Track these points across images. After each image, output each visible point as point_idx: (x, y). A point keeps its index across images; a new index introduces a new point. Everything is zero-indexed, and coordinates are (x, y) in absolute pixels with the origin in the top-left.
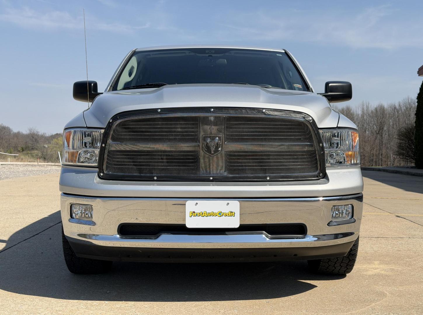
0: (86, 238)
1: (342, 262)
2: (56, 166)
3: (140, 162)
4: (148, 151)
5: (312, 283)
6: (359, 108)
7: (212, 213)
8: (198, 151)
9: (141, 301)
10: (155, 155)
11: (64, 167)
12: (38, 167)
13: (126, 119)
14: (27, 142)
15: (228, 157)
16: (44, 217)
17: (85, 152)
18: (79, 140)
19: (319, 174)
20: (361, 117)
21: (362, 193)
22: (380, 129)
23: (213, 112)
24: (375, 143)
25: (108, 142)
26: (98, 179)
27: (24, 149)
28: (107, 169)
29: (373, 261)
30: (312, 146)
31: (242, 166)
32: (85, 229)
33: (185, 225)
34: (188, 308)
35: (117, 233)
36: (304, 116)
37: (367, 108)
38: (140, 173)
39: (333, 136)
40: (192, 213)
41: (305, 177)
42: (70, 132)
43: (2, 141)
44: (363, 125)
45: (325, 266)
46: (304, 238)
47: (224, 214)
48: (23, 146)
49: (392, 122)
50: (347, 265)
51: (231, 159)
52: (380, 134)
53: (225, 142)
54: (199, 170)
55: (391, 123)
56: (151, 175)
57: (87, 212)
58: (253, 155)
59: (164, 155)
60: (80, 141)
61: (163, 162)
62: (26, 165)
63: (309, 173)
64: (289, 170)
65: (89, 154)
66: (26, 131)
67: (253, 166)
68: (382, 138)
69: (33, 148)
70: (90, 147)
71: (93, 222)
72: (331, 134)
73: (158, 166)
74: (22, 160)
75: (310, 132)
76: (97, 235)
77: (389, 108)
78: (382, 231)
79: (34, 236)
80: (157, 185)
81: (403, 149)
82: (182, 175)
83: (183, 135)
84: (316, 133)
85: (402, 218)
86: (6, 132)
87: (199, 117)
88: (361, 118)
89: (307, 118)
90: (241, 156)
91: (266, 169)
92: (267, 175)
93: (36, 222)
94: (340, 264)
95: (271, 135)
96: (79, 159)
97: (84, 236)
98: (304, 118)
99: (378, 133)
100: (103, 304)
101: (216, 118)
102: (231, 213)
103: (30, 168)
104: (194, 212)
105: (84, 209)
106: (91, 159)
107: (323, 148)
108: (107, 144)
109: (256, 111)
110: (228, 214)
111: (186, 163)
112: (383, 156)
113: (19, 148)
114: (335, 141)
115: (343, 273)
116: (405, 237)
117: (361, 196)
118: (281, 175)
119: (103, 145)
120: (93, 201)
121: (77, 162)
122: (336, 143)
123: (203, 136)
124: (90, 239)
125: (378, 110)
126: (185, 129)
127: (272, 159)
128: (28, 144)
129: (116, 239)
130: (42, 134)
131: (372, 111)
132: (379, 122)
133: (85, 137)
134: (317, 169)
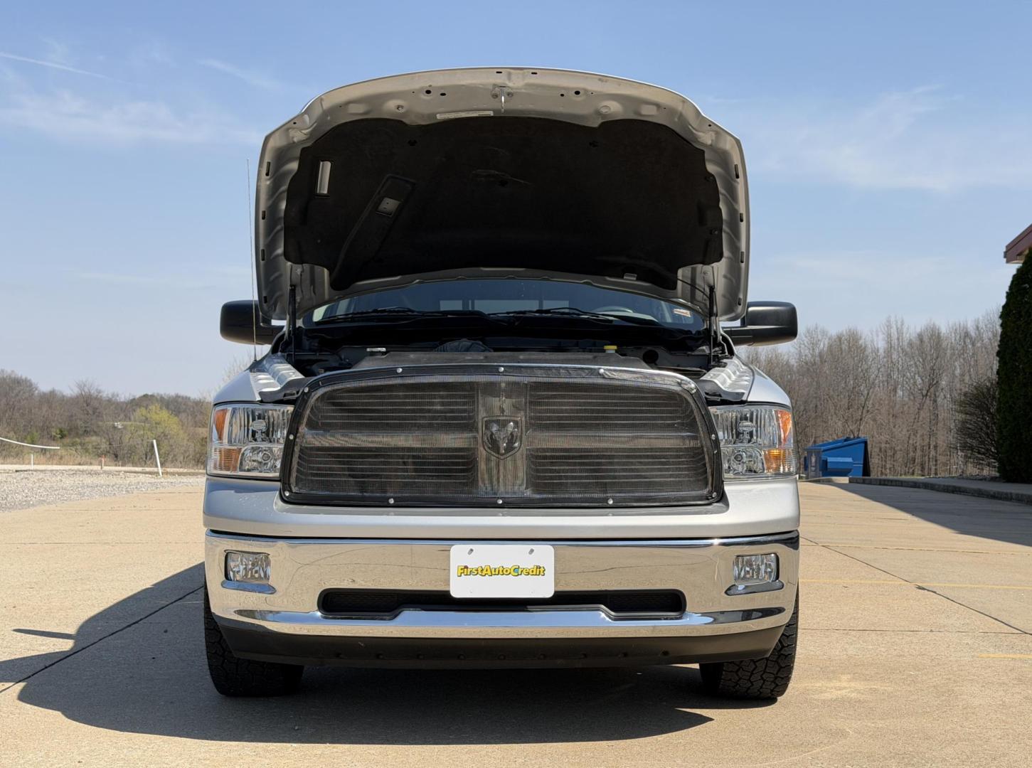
0: (254, 618)
1: (765, 672)
2: (147, 475)
3: (362, 470)
4: (378, 449)
5: (704, 714)
6: (880, 334)
7: (501, 569)
8: (474, 449)
9: (363, 743)
10: (390, 457)
11: (211, 480)
12: (105, 476)
13: (336, 387)
14: (72, 416)
15: (532, 460)
16: (144, 588)
17: (253, 450)
18: (241, 426)
19: (711, 492)
20: (883, 354)
21: (797, 530)
22: (930, 385)
23: (503, 374)
24: (919, 417)
25: (300, 430)
26: (281, 503)
27: (66, 433)
28: (297, 485)
29: (840, 675)
30: (695, 438)
31: (560, 478)
32: (252, 600)
33: (448, 592)
34: (453, 755)
35: (317, 608)
36: (679, 381)
37: (898, 333)
38: (362, 492)
39: (741, 419)
40: (462, 569)
41: (683, 499)
42: (224, 411)
43: (13, 414)
44: (890, 374)
45: (730, 680)
46: (680, 618)
47: (524, 571)
48: (63, 425)
49: (960, 369)
50: (776, 678)
51: (540, 464)
52: (930, 397)
53: (526, 432)
54: (477, 485)
55: (958, 372)
56: (383, 495)
57: (257, 568)
58: (581, 457)
59: (409, 457)
60: (242, 428)
61: (406, 470)
62: (75, 473)
63: (691, 492)
64: (650, 485)
65: (261, 455)
66: (72, 390)
67: (581, 478)
68: (936, 408)
69: (88, 429)
70: (263, 441)
71: (269, 585)
72: (739, 416)
73: (397, 477)
74: (61, 460)
75: (692, 411)
76: (278, 612)
77: (951, 332)
78: (876, 617)
79: (129, 626)
80: (396, 515)
81: (970, 436)
82: (443, 494)
83: (446, 418)
84: (703, 413)
85: (928, 590)
86: (22, 392)
87: (478, 383)
88: (884, 357)
89: (686, 384)
90: (557, 457)
91: (606, 483)
92: (609, 495)
93: (129, 598)
94: (761, 676)
95: (617, 418)
96: (241, 463)
97: (250, 613)
98: (679, 384)
99: (927, 395)
100: (287, 748)
101: (508, 384)
102: (538, 570)
103: (89, 480)
104: (466, 567)
105: (250, 563)
106: (265, 464)
107: (717, 442)
108: (298, 435)
109: (586, 371)
110: (533, 571)
111: (450, 471)
112: (940, 450)
113: (52, 430)
114: (745, 429)
115: (770, 695)
116: (923, 629)
117: (794, 536)
118: (637, 494)
119: (291, 437)
120: (270, 546)
121: (238, 469)
122: (748, 431)
123: (485, 419)
124: (263, 620)
125: (924, 339)
126: (449, 405)
127: (618, 464)
128: (76, 420)
129: (315, 620)
130: (110, 396)
131: (911, 340)
132: (928, 368)
133: (253, 420)
134: (707, 484)
